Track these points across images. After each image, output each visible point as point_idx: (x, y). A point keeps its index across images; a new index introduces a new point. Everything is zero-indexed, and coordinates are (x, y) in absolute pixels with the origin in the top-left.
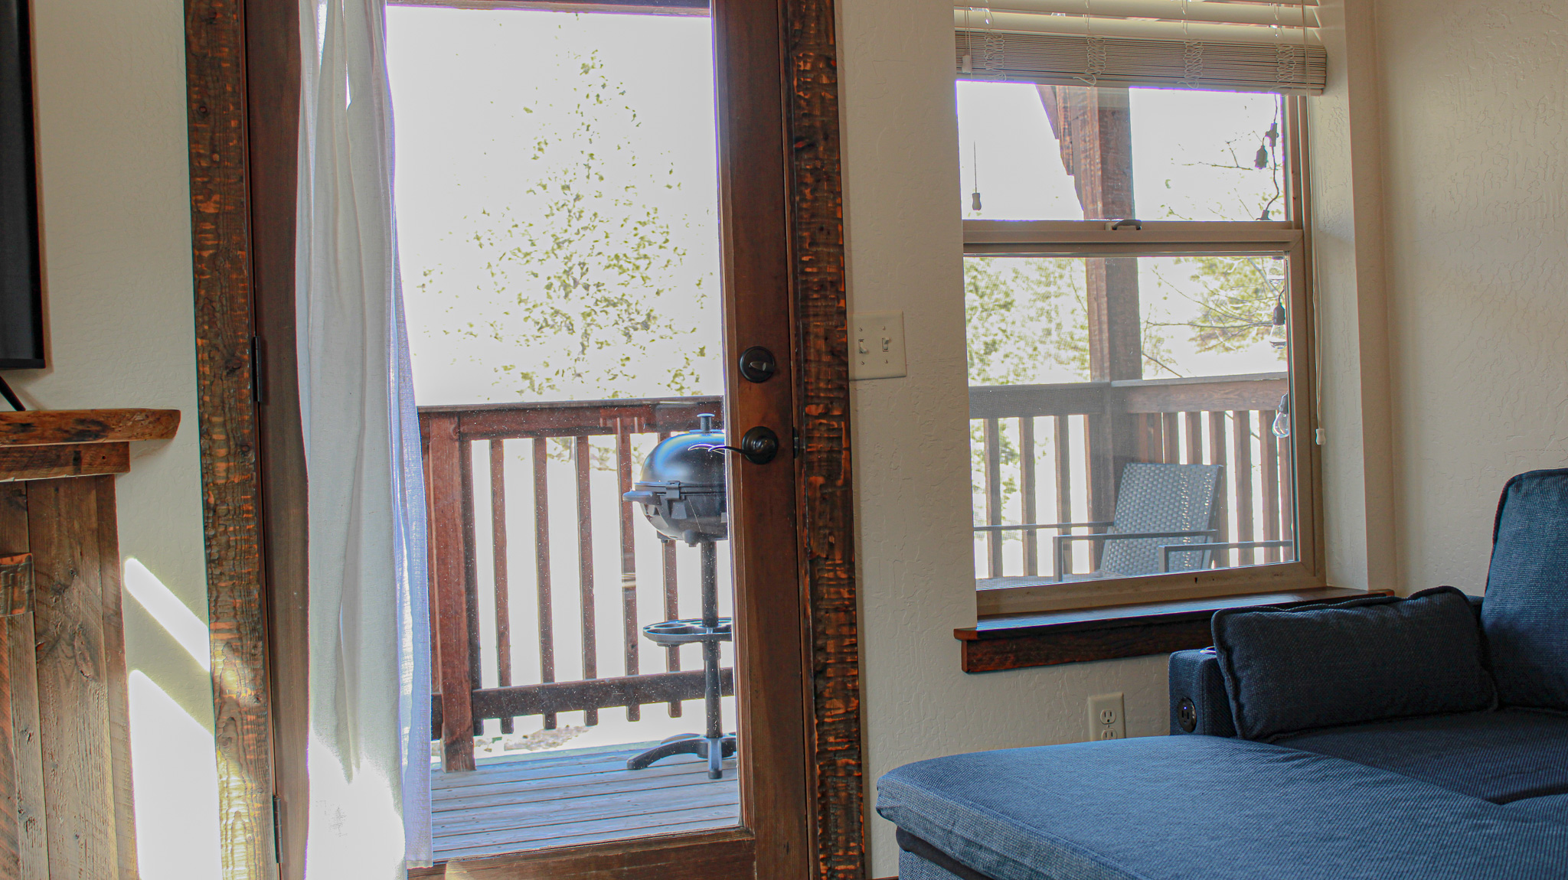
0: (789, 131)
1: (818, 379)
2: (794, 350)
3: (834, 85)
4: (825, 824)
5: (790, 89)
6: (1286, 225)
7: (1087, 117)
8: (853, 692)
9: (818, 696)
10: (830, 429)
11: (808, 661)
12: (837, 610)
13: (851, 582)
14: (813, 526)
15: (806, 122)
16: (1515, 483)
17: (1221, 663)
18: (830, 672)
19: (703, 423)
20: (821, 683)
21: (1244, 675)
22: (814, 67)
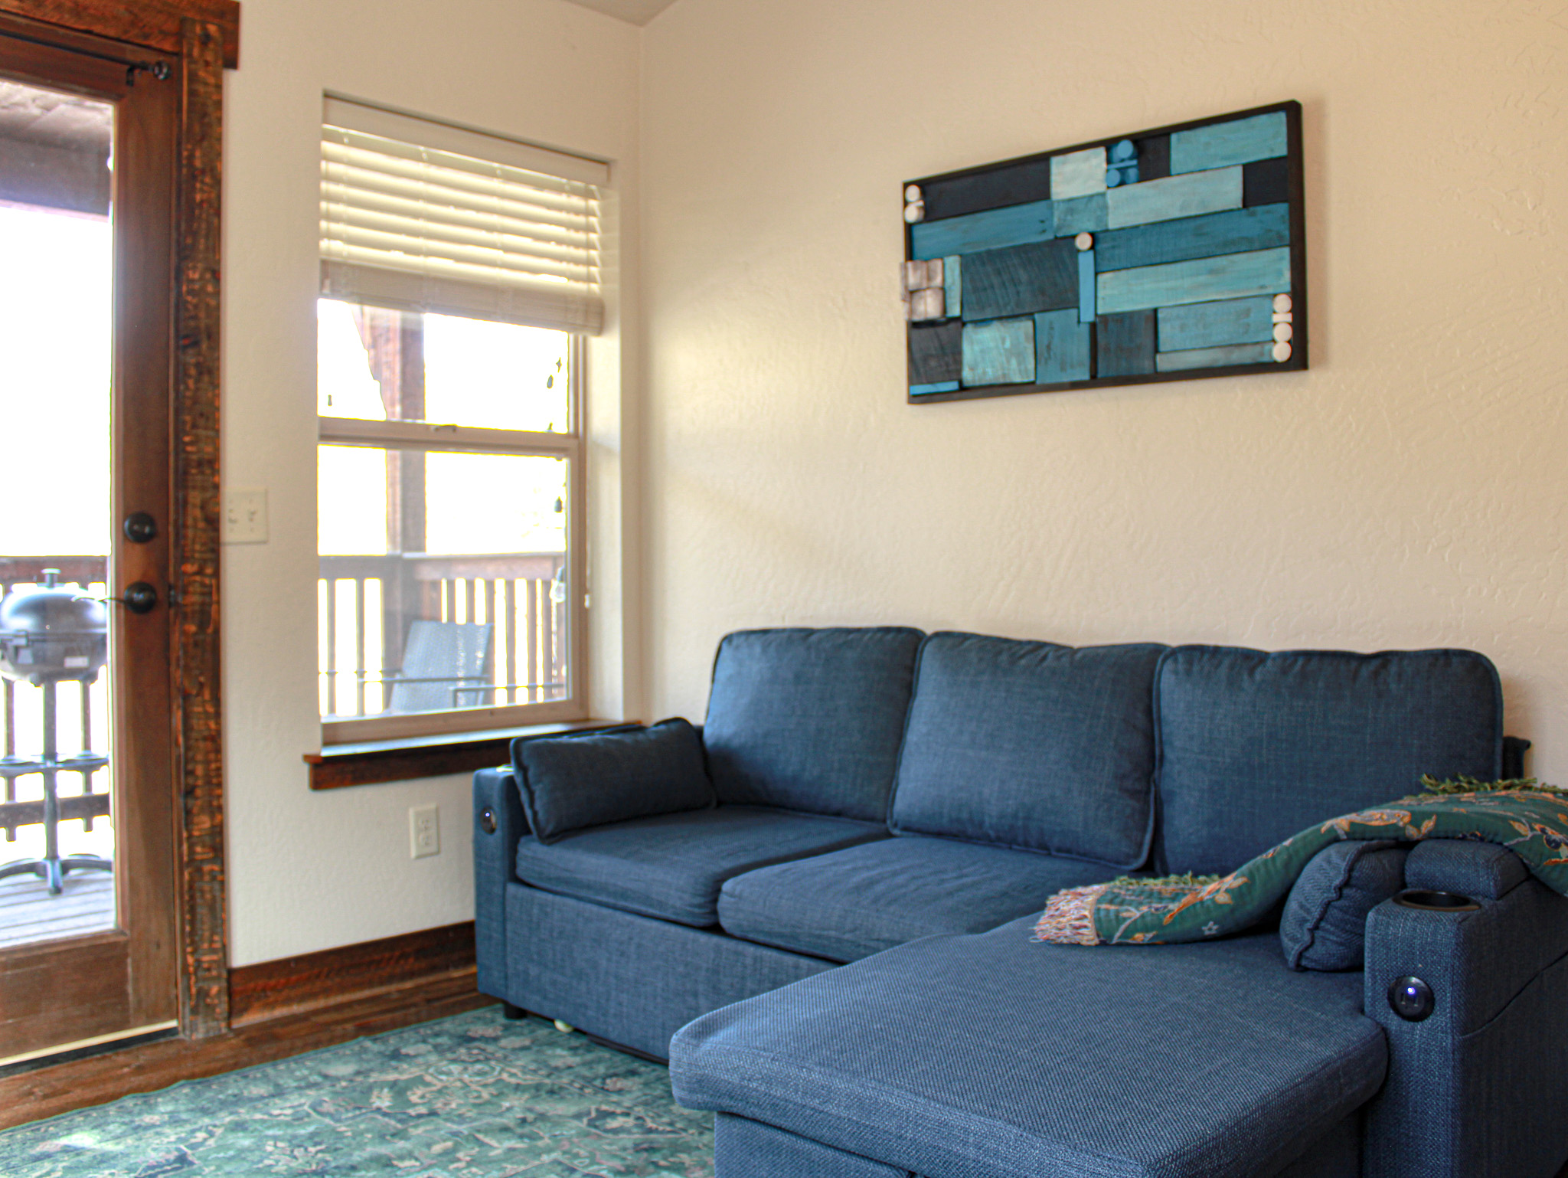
0: (177, 330)
1: (194, 542)
2: (172, 517)
3: (217, 293)
4: (192, 922)
5: (179, 294)
6: (567, 436)
7: (391, 335)
8: (217, 808)
9: (188, 812)
10: (203, 585)
11: (179, 783)
12: (205, 739)
13: (218, 715)
14: (187, 668)
15: (192, 323)
16: (728, 639)
17: (519, 780)
18: (199, 792)
19: (48, 578)
20: (191, 802)
21: (538, 789)
22: (202, 278)
